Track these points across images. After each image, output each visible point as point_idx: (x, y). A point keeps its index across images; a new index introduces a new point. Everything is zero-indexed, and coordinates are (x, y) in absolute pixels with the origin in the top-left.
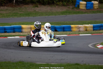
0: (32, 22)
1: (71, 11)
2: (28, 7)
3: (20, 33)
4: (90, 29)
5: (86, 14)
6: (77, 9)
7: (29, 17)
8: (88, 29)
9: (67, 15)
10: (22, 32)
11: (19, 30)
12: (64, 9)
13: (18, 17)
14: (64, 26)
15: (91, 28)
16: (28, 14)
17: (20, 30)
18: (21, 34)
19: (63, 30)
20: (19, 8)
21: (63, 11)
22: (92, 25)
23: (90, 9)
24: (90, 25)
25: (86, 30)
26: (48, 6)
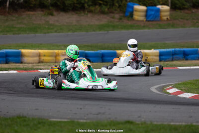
0: (41, 44)
1: (118, 23)
2: (34, 14)
3: (17, 64)
4: (152, 59)
5: (146, 30)
6: (128, 20)
7: (36, 35)
8: (149, 58)
9: (110, 32)
10: (22, 63)
11: (16, 59)
12: (104, 20)
13: (14, 34)
14: (103, 51)
15: (155, 56)
16: (34, 29)
17: (18, 58)
18: (21, 66)
19: (101, 59)
20: (16, 17)
21: (102, 23)
22: (157, 51)
23: (152, 21)
24: (153, 51)
25: (146, 60)
26: (73, 14)
